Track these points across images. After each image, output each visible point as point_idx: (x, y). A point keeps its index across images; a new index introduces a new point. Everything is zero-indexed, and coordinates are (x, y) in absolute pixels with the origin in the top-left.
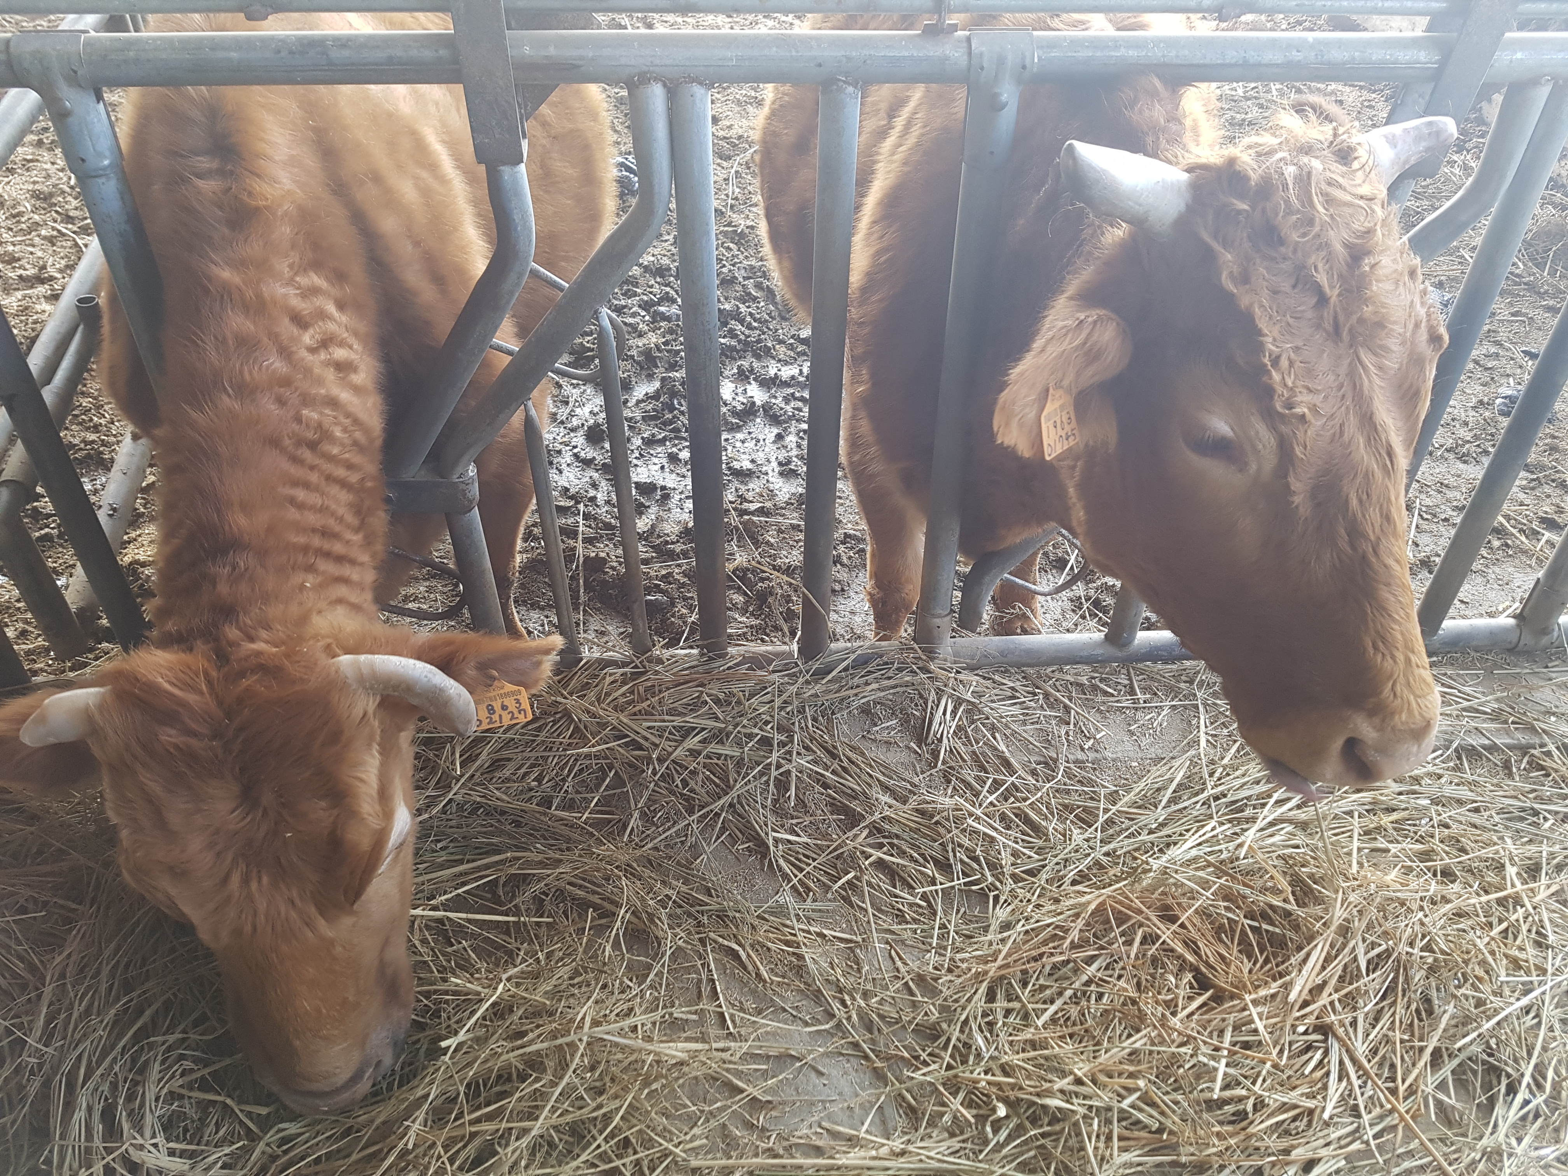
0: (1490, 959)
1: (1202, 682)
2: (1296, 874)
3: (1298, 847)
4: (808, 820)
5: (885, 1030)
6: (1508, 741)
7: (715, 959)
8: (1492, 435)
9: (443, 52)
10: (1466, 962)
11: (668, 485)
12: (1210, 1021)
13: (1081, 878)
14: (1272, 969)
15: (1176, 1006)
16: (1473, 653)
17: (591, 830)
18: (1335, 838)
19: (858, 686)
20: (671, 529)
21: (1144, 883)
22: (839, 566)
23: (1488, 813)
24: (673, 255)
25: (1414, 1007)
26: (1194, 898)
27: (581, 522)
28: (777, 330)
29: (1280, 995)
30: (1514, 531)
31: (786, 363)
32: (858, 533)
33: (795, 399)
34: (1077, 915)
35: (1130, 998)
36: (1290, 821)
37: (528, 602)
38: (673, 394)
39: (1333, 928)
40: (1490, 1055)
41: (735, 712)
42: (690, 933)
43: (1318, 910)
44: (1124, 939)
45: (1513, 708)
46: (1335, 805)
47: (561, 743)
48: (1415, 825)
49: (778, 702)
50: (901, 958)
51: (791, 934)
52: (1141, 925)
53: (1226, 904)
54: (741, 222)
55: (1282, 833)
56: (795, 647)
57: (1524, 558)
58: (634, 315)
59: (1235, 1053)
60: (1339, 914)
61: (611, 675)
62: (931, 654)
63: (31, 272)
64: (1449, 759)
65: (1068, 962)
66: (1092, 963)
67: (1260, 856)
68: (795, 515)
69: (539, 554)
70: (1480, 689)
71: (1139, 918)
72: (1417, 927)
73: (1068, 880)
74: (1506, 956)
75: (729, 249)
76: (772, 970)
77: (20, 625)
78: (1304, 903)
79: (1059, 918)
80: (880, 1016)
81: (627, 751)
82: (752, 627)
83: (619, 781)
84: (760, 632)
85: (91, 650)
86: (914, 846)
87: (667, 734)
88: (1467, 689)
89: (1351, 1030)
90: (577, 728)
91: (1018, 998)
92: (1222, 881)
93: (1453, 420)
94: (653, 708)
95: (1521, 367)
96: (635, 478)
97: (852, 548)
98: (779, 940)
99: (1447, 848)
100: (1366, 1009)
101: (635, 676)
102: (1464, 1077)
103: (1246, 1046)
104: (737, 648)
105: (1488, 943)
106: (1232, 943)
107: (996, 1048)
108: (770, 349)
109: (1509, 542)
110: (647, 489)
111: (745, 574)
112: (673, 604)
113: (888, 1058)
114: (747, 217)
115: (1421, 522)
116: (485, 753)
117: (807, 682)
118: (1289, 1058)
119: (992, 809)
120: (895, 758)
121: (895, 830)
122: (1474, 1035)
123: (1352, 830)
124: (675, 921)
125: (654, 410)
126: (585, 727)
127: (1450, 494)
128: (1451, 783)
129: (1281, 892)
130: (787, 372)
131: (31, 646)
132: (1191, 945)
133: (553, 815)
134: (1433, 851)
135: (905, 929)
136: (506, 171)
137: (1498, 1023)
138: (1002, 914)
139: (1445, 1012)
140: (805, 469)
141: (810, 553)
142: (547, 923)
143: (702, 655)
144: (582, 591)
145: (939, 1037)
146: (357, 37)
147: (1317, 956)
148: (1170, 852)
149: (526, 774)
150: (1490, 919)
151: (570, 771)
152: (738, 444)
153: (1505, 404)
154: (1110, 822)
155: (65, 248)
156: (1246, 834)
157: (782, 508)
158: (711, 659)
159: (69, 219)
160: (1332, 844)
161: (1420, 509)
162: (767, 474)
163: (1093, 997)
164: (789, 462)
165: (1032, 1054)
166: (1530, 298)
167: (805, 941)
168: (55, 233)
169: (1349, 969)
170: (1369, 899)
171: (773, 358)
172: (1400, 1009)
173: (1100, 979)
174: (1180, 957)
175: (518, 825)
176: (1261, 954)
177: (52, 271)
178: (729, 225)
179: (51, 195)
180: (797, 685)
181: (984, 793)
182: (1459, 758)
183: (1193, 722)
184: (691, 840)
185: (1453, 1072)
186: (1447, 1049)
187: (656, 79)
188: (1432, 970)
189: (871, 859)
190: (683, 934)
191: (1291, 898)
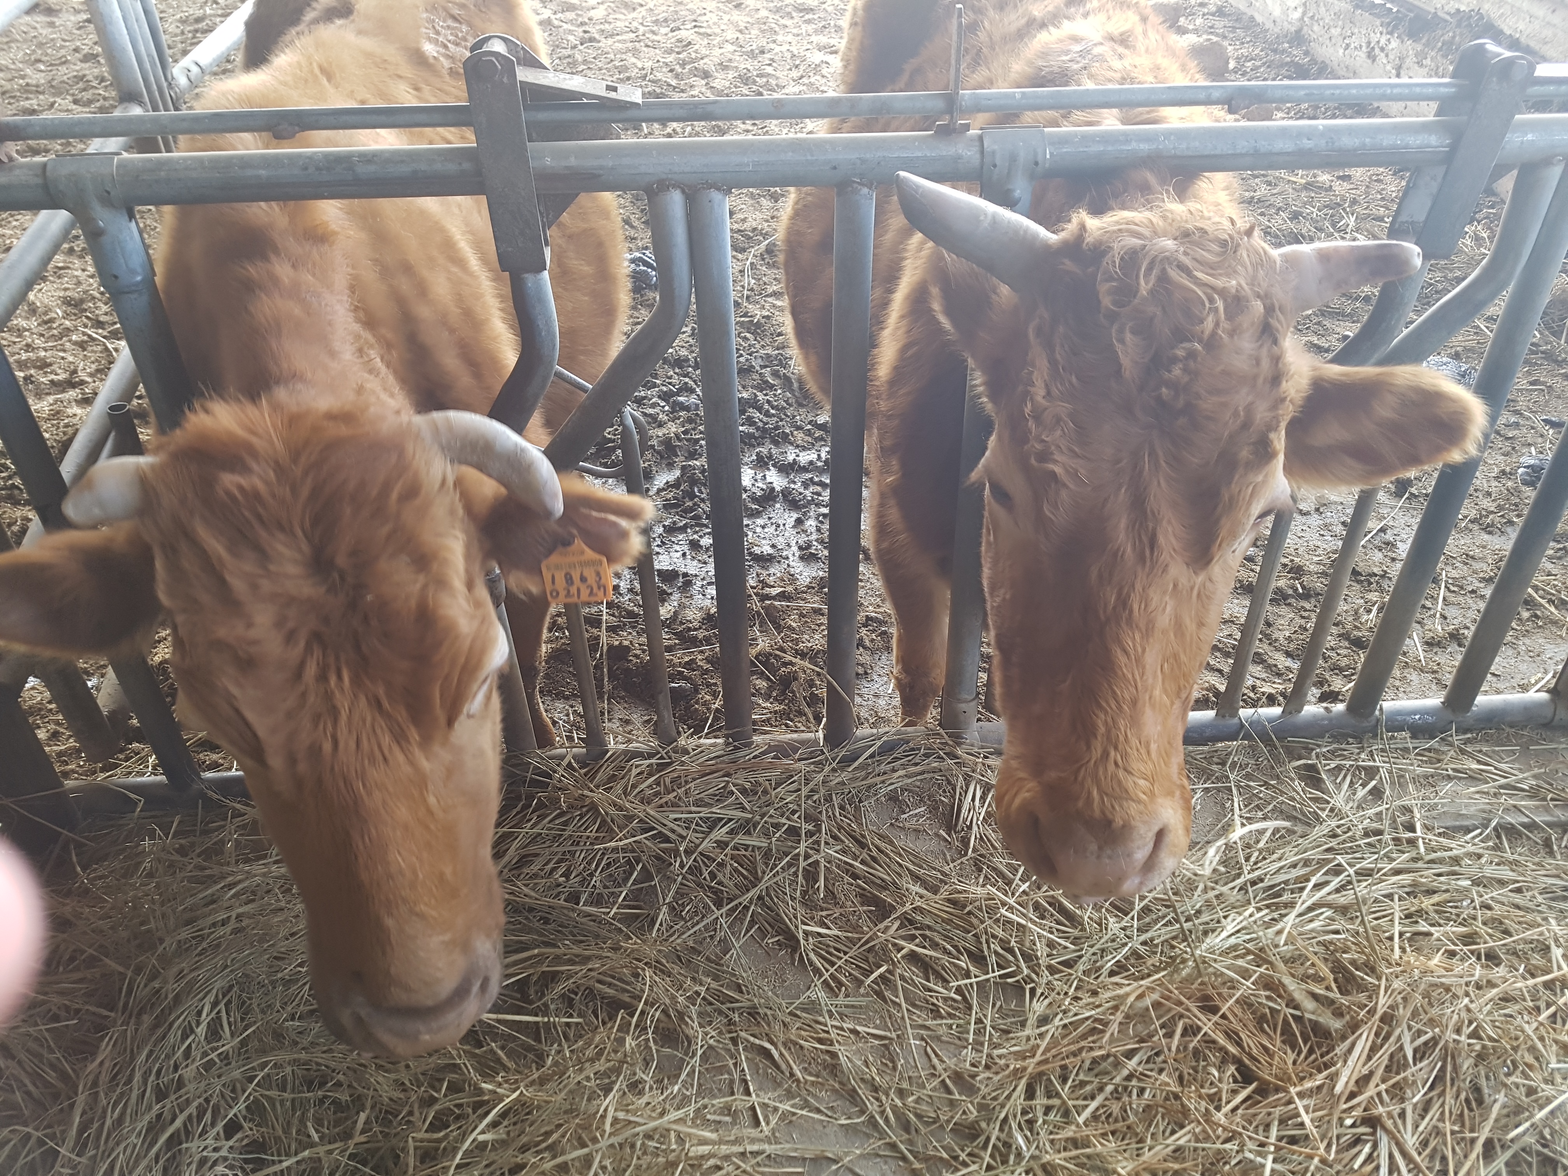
0: (1539, 1045)
1: (1234, 764)
2: (1338, 961)
3: (1337, 932)
4: (837, 912)
5: (923, 1130)
6: (1548, 818)
7: (747, 1058)
8: (1516, 505)
9: (467, 166)
10: (1515, 1049)
11: (690, 572)
12: (1255, 1115)
13: (1119, 969)
14: (1316, 1060)
15: (1220, 1100)
16: (1508, 729)
17: (619, 925)
18: (1375, 922)
19: (884, 773)
20: (693, 615)
21: (1184, 973)
22: (861, 649)
23: (1530, 893)
24: (691, 346)
25: (1463, 1096)
26: (1234, 988)
27: (605, 611)
28: (794, 417)
29: (1326, 1087)
30: (1543, 602)
31: (804, 449)
32: (879, 616)
33: (814, 483)
34: (1116, 1008)
35: (1173, 1093)
36: (1329, 906)
37: (554, 692)
38: (693, 482)
39: (1377, 1016)
40: (1544, 1146)
41: (761, 801)
42: (720, 1033)
43: (1362, 997)
44: (1164, 1031)
45: (1551, 785)
46: (1374, 888)
47: (588, 837)
48: (1456, 907)
49: (804, 792)
50: (937, 1055)
51: (824, 1031)
52: (1181, 1016)
53: (1268, 993)
54: (757, 313)
55: (1321, 918)
56: (821, 735)
57: (1554, 629)
58: (653, 406)
59: (1281, 1148)
60: (1383, 1002)
61: (637, 767)
62: (957, 739)
63: (62, 376)
64: (1488, 838)
65: (1108, 1056)
66: (1133, 1056)
67: (1300, 943)
68: (816, 598)
69: (563, 644)
70: (1517, 766)
71: (1180, 1009)
72: (1464, 1014)
73: (1105, 971)
74: (1556, 1042)
75: (745, 339)
76: (805, 1069)
77: (51, 727)
78: (1347, 990)
79: (1098, 1010)
80: (917, 1115)
81: (655, 844)
82: (776, 712)
83: (646, 875)
84: (783, 717)
85: (122, 751)
86: (947, 938)
87: (693, 826)
88: (1503, 766)
89: (1399, 1122)
90: (604, 822)
91: (1058, 1095)
92: (1262, 970)
93: (1476, 490)
94: (680, 799)
95: (1542, 436)
96: (657, 566)
97: (874, 631)
98: (812, 1037)
99: (1490, 931)
100: (1415, 1100)
101: (662, 767)
102: (1518, 1169)
103: (1293, 1140)
104: (762, 737)
105: (1537, 1029)
106: (1275, 1033)
107: (1037, 1147)
108: (788, 435)
109: (1538, 613)
110: (670, 576)
111: (768, 659)
112: (697, 691)
113: (927, 1159)
114: (763, 307)
115: (1448, 594)
116: (513, 848)
117: (834, 770)
118: (1337, 1152)
119: (1025, 897)
120: (924, 846)
121: (928, 921)
122: (1527, 1125)
123: (1393, 914)
124: (705, 1019)
125: (675, 498)
126: (612, 821)
127: (1477, 566)
128: (1491, 862)
129: (1323, 979)
130: (805, 458)
131: (63, 748)
132: (1232, 1036)
133: (581, 911)
134: (1476, 933)
135: (941, 1025)
136: (529, 279)
137: (1552, 1112)
138: (1039, 1007)
139: (1495, 1101)
140: (826, 553)
141: (834, 637)
142: (577, 1024)
143: (727, 744)
144: (606, 679)
145: (978, 1136)
146: (382, 152)
147: (1362, 1045)
148: (1208, 940)
149: (553, 870)
150: (1538, 1003)
151: (597, 866)
152: (758, 530)
153: (1527, 474)
154: (1146, 910)
155: (95, 352)
156: (1285, 919)
157: (803, 592)
158: (736, 748)
159: (99, 324)
160: (1373, 929)
161: (1446, 582)
162: (787, 558)
163: (1135, 1091)
164: (809, 546)
165: (1074, 1153)
166: (1547, 366)
167: (839, 1038)
168: (85, 338)
169: (1395, 1059)
170: (1413, 985)
171: (791, 444)
172: (1449, 1099)
173: (1141, 1074)
174: (1222, 1049)
175: (546, 921)
176: (1305, 1044)
177: (83, 376)
178: (745, 315)
179: (82, 301)
180: (823, 774)
181: (1017, 881)
182: (1499, 837)
183: (1227, 805)
184: (720, 935)
185: (1507, 1164)
186: (1499, 1140)
187: (675, 186)
188: (1481, 1057)
189: (904, 952)
190: (713, 1033)
191: (1334, 986)
